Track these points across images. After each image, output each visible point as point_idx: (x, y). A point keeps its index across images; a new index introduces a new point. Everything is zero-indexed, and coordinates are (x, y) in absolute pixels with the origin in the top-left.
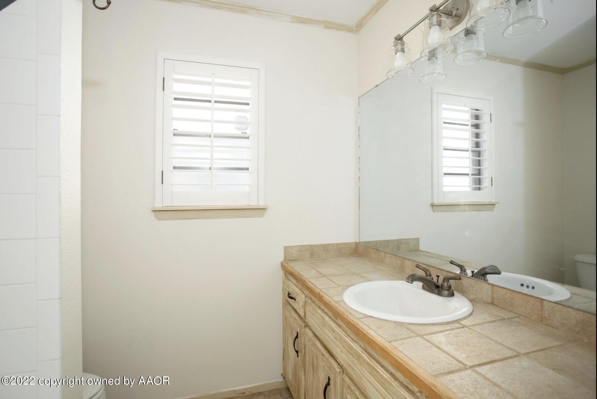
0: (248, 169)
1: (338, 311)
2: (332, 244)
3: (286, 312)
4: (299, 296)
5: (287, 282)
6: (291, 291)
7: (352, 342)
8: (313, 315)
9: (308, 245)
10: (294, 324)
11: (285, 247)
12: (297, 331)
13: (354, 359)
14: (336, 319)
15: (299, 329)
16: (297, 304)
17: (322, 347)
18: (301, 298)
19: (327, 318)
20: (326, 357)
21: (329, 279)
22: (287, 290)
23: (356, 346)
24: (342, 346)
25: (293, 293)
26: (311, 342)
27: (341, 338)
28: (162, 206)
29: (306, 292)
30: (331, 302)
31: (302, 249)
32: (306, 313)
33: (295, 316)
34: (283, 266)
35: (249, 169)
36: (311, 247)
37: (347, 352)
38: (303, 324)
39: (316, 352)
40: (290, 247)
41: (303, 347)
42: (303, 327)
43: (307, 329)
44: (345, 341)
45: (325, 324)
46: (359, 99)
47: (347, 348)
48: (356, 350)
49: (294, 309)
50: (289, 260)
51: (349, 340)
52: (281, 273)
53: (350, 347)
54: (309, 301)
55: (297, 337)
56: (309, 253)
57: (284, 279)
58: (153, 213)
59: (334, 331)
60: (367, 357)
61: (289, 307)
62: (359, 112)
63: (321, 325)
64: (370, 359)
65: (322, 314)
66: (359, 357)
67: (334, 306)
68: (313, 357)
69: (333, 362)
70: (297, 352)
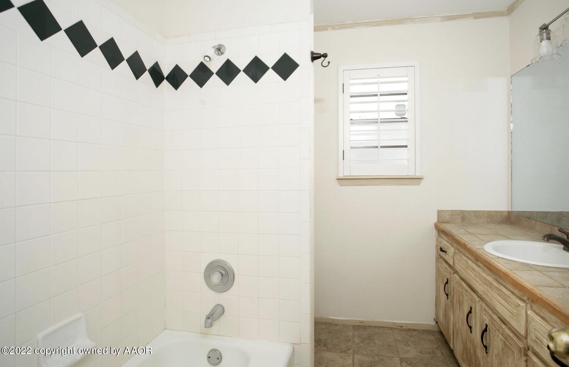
0: (406, 146)
1: (477, 253)
2: (483, 211)
3: (438, 265)
4: (449, 249)
5: (440, 239)
6: (443, 246)
7: (487, 276)
8: (460, 262)
9: (460, 210)
10: (445, 273)
11: (438, 211)
12: (448, 277)
13: (488, 288)
14: (477, 262)
15: (449, 276)
16: (448, 256)
17: (466, 286)
18: (451, 250)
19: (470, 262)
20: (469, 292)
21: (475, 236)
22: (439, 246)
23: (489, 278)
24: (480, 280)
25: (444, 248)
26: (458, 284)
27: (479, 274)
28: (343, 176)
29: (455, 245)
30: (472, 248)
31: (454, 213)
32: (455, 261)
33: (446, 266)
34: (436, 226)
35: (408, 147)
36: (463, 212)
37: (483, 284)
38: (452, 271)
39: (461, 291)
40: (443, 211)
41: (452, 290)
42: (452, 273)
43: (455, 275)
44: (482, 276)
45: (468, 266)
46: (511, 77)
47: (483, 280)
48: (489, 280)
49: (445, 262)
50: (441, 221)
51: (485, 274)
52: (434, 232)
53: (486, 279)
54: (457, 251)
55: (447, 283)
56: (460, 218)
57: (437, 237)
58: (337, 181)
59: (474, 270)
60: (496, 283)
61: (441, 260)
62: (511, 90)
63: (465, 268)
64: (498, 285)
65: (466, 260)
66: (491, 285)
67: (475, 251)
68: (459, 296)
69: (474, 295)
70: (447, 295)
